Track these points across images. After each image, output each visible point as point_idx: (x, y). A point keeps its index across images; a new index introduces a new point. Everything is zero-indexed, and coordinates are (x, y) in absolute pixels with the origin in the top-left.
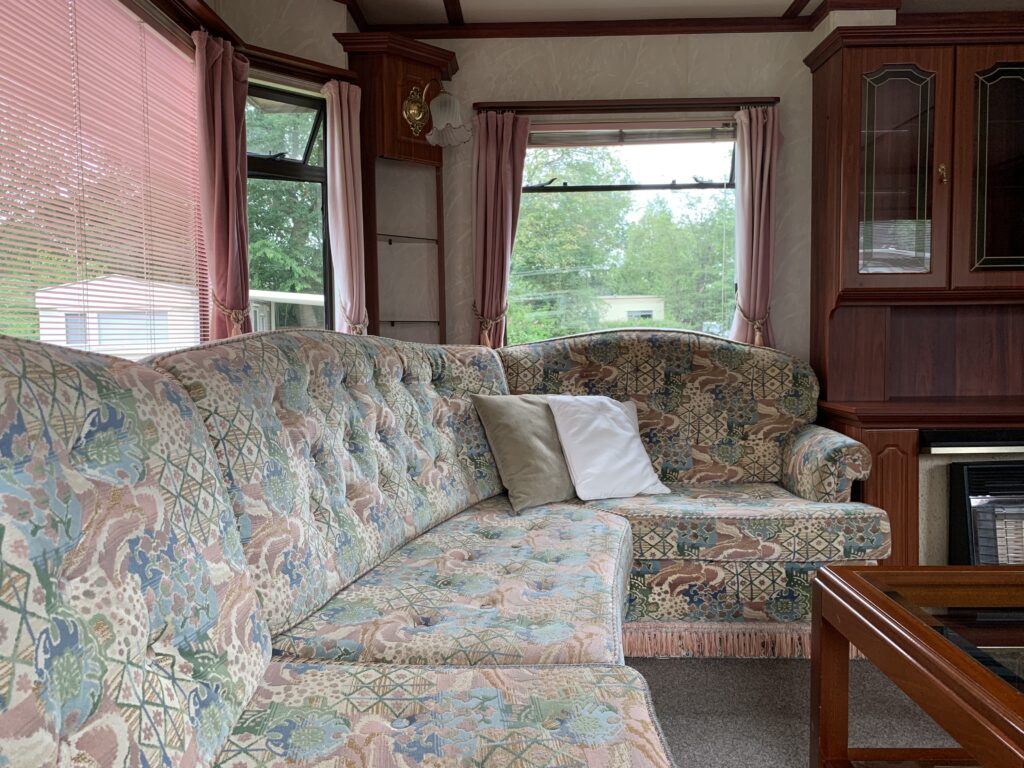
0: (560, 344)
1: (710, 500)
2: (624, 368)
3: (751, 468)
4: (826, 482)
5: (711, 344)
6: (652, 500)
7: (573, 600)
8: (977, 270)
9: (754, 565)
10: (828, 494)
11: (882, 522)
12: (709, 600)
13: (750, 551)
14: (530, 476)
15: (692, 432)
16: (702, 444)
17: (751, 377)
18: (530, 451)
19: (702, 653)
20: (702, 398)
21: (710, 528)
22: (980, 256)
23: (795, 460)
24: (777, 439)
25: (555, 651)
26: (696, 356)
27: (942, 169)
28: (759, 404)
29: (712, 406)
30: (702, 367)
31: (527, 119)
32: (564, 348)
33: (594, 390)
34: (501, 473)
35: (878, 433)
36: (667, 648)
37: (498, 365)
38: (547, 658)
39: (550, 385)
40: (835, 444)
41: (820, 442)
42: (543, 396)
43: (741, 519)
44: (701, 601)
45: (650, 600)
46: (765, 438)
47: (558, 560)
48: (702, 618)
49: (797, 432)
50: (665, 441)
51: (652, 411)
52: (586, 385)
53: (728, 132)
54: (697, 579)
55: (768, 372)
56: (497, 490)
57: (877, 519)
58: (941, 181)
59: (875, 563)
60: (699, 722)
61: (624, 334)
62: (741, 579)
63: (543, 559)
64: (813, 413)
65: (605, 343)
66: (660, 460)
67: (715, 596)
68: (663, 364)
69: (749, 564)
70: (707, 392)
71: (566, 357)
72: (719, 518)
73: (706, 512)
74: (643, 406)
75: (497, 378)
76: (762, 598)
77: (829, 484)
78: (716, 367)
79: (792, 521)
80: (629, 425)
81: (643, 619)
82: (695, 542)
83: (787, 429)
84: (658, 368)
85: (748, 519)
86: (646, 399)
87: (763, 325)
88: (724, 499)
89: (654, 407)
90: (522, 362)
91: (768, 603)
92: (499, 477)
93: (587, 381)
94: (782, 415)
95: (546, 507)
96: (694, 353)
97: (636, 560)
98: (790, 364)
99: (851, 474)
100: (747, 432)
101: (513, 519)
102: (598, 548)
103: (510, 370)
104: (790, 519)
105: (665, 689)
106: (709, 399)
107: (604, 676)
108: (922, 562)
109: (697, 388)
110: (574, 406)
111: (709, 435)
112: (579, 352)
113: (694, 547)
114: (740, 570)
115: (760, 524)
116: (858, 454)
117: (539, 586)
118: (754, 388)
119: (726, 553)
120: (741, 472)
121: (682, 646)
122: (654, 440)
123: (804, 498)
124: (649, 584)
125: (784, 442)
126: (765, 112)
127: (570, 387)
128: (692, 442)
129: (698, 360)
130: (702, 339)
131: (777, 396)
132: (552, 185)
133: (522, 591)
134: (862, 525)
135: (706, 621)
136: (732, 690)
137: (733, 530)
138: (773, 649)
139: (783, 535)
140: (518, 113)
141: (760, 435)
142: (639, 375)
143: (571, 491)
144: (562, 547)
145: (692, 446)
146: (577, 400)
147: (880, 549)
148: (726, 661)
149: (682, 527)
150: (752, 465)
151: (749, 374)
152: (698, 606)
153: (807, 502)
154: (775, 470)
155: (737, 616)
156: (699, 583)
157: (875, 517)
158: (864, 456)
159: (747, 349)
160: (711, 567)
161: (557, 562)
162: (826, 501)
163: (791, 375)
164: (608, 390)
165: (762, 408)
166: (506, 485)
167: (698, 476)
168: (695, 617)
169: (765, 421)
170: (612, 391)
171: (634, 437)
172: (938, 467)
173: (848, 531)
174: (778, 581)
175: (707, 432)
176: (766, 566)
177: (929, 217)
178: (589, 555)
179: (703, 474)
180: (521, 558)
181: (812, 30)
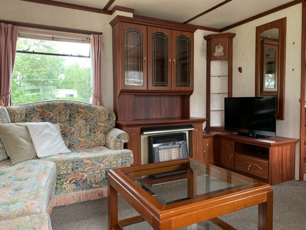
0: (32, 105)
1: (83, 153)
2: (55, 113)
3: (96, 142)
4: (117, 144)
5: (84, 105)
6: (65, 155)
7: (28, 193)
8: (154, 86)
9: (96, 171)
10: (117, 147)
11: (131, 154)
12: (82, 184)
13: (94, 167)
14: (19, 151)
15: (78, 132)
16: (82, 136)
17: (96, 115)
18: (19, 143)
19: (80, 201)
20: (81, 122)
21: (82, 162)
22: (154, 82)
23: (109, 138)
24: (104, 133)
25: (17, 212)
26: (79, 109)
27: (145, 58)
28: (99, 123)
29: (85, 124)
30: (81, 112)
31: (18, 28)
32: (33, 106)
33: (44, 120)
34: (7, 152)
35: (131, 129)
36: (69, 201)
37: (6, 113)
38: (14, 215)
39: (27, 119)
40: (119, 133)
41: (115, 133)
42: (25, 123)
43: (91, 158)
44: (79, 185)
45: (63, 187)
46: (100, 133)
47: (26, 179)
48: (80, 190)
49: (110, 130)
50: (70, 136)
51: (65, 126)
52: (42, 119)
53: (88, 41)
54: (78, 178)
55: (101, 113)
56: (6, 157)
57: (130, 153)
58: (145, 61)
59: (130, 166)
60: (77, 223)
61: (55, 102)
62: (92, 176)
63: (20, 180)
64: (114, 125)
65: (49, 105)
66: (68, 142)
67: (84, 182)
68: (69, 111)
69: (94, 171)
70: (83, 119)
71: (34, 109)
72: (85, 158)
73: (81, 157)
74: (62, 125)
75: (6, 117)
76: (98, 181)
77: (118, 145)
78: (86, 112)
79: (106, 157)
80: (57, 131)
81: (60, 193)
82: (77, 167)
83: (107, 129)
84: (67, 113)
85: (93, 158)
86: (63, 122)
87: (100, 99)
88: (87, 152)
89: (66, 125)
90: (16, 111)
91: (100, 182)
92: (6, 153)
93: (42, 117)
94: (105, 126)
95: (25, 161)
96: (79, 107)
97: (58, 175)
98: (108, 110)
99: (124, 141)
100: (95, 131)
101: (11, 167)
102: (42, 173)
103: (11, 114)
104: (106, 156)
105: (68, 215)
106: (83, 122)
107: (34, 218)
108: (142, 164)
109: (80, 119)
110: (37, 126)
111: (84, 133)
112: (39, 108)
113: (77, 168)
114: (91, 173)
115: (97, 159)
116: (125, 136)
117: (16, 190)
118: (97, 118)
119: (87, 169)
120: (93, 143)
121: (74, 200)
122: (66, 135)
123: (111, 149)
124: (63, 182)
125: (106, 133)
126: (98, 37)
127: (36, 120)
128: (78, 135)
129: (80, 110)
130: (81, 103)
131: (104, 120)
132: (27, 51)
133: (8, 193)
134: (126, 155)
135: (81, 191)
136: (89, 210)
137: (89, 162)
138: (102, 195)
139: (104, 161)
140: (13, 25)
141: (99, 132)
142: (61, 115)
143: (35, 155)
144: (28, 174)
145: (79, 137)
146: (38, 124)
147: (130, 162)
148: (88, 201)
149: (73, 162)
150: (97, 141)
151: (96, 114)
152: (78, 186)
153: (111, 150)
154: (103, 142)
155: (91, 187)
156: (79, 179)
157: (129, 153)
158: (127, 136)
159: (95, 106)
160: (83, 174)
161: (25, 180)
162: (117, 150)
163: (108, 114)
164: (50, 120)
165: (99, 124)
166: (9, 156)
167: (80, 146)
168: (78, 190)
169: (101, 127)
170: (51, 120)
171: (58, 135)
172: (146, 137)
173: (122, 158)
174: (103, 175)
175: (83, 132)
176: (99, 171)
177: (142, 71)
178: (37, 176)
179: (82, 145)
180: (11, 181)
181: (112, 15)
